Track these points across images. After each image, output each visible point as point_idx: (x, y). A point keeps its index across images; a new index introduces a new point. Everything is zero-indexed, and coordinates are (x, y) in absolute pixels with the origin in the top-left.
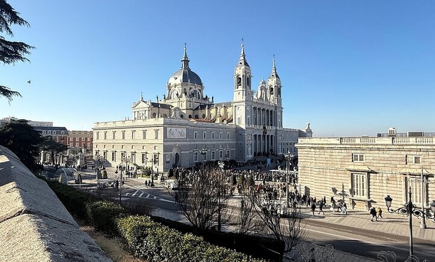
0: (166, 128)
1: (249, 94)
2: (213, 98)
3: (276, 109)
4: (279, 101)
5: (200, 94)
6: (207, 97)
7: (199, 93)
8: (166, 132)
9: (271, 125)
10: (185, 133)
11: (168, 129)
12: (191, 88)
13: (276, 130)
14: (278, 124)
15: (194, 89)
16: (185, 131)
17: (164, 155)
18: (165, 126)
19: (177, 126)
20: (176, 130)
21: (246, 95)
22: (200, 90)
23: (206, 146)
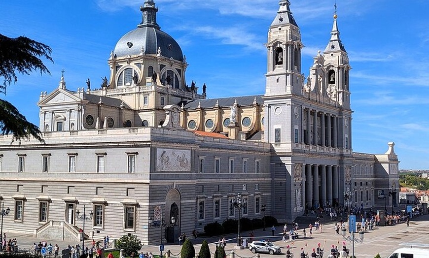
0: (155, 149)
1: (297, 82)
2: (204, 87)
3: (340, 113)
4: (346, 98)
5: (179, 79)
6: (193, 84)
7: (178, 76)
8: (155, 158)
9: (333, 146)
10: (189, 161)
11: (159, 152)
12: (162, 66)
13: (342, 155)
14: (345, 143)
15: (168, 67)
16: (188, 155)
17: (151, 209)
18: (154, 144)
19: (175, 145)
20: (173, 154)
21: (292, 84)
22: (179, 71)
23: (219, 188)
